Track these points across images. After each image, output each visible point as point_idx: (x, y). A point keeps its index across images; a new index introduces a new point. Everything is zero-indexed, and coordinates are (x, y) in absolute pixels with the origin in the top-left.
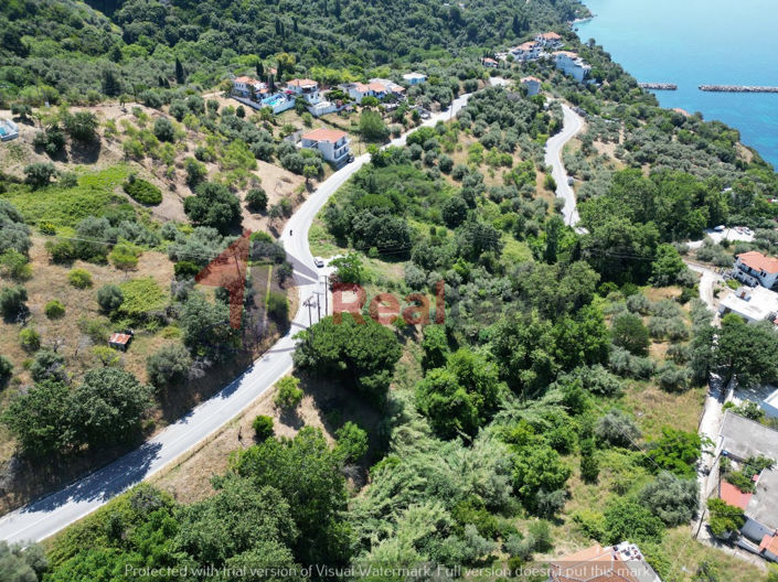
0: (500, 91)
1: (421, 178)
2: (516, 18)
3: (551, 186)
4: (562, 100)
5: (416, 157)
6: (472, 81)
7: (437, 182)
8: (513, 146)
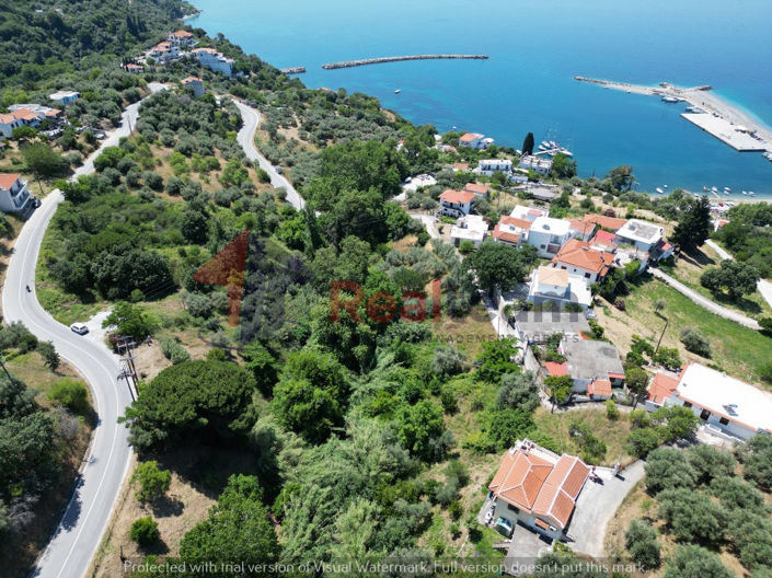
0: (167, 96)
1: (136, 203)
2: (129, 20)
3: (266, 179)
4: (228, 95)
5: (116, 182)
6: (131, 90)
7: (156, 203)
8: (210, 148)
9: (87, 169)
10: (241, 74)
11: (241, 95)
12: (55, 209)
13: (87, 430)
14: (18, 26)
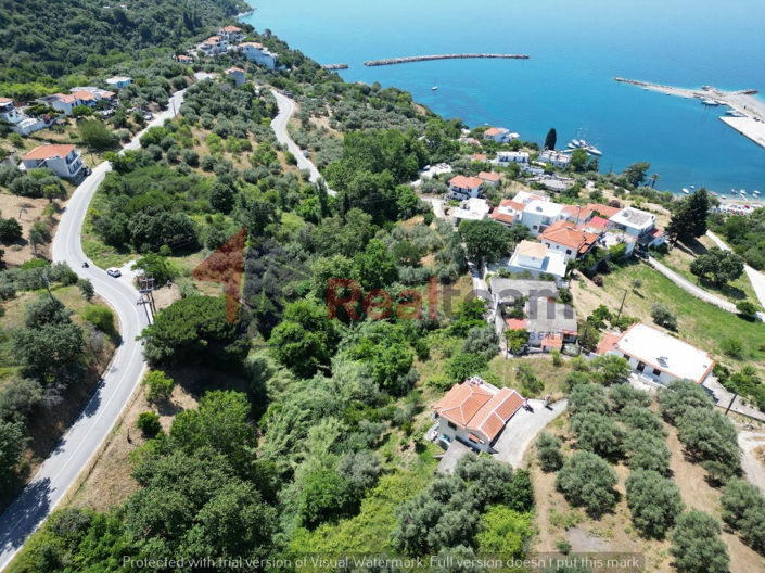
0: (211, 84)
1: (173, 175)
2: (186, 16)
3: (293, 161)
4: (267, 86)
5: (158, 157)
6: (179, 78)
7: (190, 176)
8: (245, 132)
9: (134, 145)
10: (283, 67)
11: (279, 86)
12: (103, 177)
13: (112, 347)
14: (87, 21)
